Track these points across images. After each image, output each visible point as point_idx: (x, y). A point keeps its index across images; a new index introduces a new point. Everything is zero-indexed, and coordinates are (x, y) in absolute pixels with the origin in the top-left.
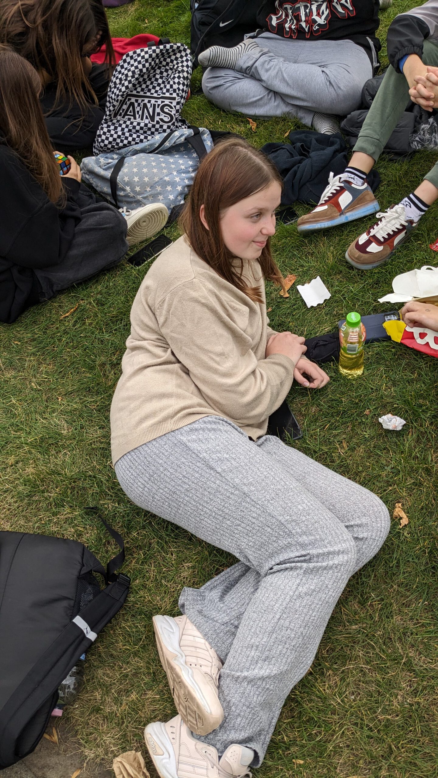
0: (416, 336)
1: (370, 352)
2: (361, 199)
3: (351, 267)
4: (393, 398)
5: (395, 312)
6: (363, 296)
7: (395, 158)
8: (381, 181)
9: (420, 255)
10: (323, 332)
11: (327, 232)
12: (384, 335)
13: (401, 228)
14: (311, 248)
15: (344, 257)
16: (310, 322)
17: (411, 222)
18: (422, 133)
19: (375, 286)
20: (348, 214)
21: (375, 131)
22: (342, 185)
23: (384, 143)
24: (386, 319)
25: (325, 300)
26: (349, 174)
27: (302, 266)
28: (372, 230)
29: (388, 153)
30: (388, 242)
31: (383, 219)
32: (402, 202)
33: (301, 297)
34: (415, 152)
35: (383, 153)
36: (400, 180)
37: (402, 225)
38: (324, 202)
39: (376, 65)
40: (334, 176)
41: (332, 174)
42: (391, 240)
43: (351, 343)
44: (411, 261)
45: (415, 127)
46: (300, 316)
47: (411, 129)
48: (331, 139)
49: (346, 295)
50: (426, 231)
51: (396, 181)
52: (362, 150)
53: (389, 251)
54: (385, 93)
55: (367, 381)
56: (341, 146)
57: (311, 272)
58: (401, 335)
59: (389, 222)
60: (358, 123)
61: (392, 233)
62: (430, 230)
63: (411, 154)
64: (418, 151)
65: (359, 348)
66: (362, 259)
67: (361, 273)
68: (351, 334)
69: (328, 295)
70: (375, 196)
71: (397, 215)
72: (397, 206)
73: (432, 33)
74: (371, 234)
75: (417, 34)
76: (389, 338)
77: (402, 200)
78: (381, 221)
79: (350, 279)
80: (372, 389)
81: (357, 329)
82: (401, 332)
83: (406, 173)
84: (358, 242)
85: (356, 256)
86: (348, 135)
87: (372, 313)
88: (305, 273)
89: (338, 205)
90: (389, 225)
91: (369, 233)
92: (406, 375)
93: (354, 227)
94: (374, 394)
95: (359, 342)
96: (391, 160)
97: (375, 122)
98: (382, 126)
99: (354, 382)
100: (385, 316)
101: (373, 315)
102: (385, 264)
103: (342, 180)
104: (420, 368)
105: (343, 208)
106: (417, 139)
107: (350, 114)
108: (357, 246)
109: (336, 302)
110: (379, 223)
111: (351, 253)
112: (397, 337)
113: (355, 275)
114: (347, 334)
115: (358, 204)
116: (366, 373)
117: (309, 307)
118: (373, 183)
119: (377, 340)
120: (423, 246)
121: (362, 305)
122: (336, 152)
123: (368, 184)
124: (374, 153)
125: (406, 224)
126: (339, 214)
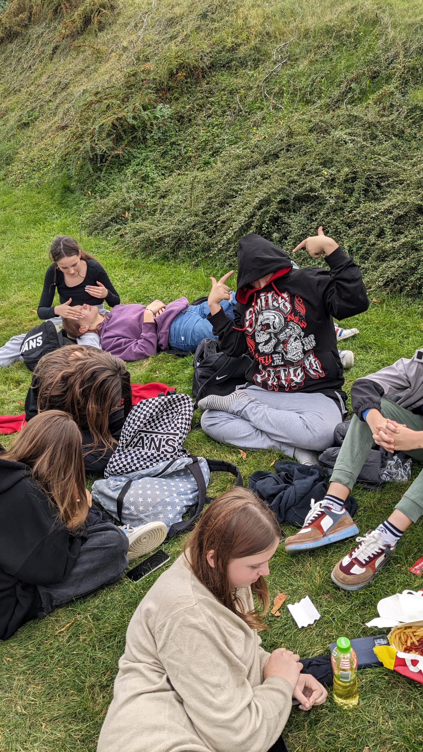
0: (409, 663)
1: (363, 679)
2: (341, 522)
3: (338, 588)
4: (391, 733)
5: (384, 635)
6: (351, 617)
7: (368, 487)
8: (357, 507)
9: (400, 578)
10: (316, 655)
11: (312, 552)
12: (374, 661)
13: (380, 551)
14: (299, 567)
15: (330, 578)
16: (302, 643)
17: (389, 546)
18: (389, 467)
19: (362, 607)
20: (330, 536)
21: (347, 466)
22: (323, 510)
23: (356, 475)
24: (376, 643)
25: (315, 621)
26: (329, 501)
27: (291, 585)
28: (353, 553)
29: (362, 483)
30: (370, 564)
31: (362, 543)
32: (378, 528)
33: (292, 616)
34: (385, 483)
35: (357, 482)
36: (375, 507)
37: (380, 549)
38: (307, 525)
39: (344, 412)
40: (315, 502)
41: (313, 501)
42: (372, 563)
43: (344, 670)
44: (393, 584)
45: (382, 462)
46: (291, 637)
47: (379, 464)
48: (311, 470)
49: (335, 616)
50: (404, 555)
51: (371, 508)
52: (338, 481)
53: (371, 573)
54: (352, 436)
55: (363, 713)
56: (320, 476)
57: (300, 591)
58: (393, 662)
59: (368, 546)
60: (334, 457)
61: (372, 556)
62: (407, 554)
63: (381, 484)
64: (388, 482)
65: (352, 675)
66: (347, 580)
67: (348, 594)
68: (342, 660)
69: (318, 616)
70: (354, 520)
71: (375, 540)
72: (373, 532)
73: (386, 392)
74: (353, 557)
75: (375, 394)
76: (381, 665)
77: (378, 526)
78: (361, 545)
79: (338, 600)
80: (369, 722)
81: (348, 655)
82: (393, 658)
83: (380, 501)
84: (341, 564)
85: (341, 577)
86: (325, 467)
87: (361, 636)
88: (294, 592)
89: (320, 528)
90: (368, 549)
91: (351, 555)
92: (402, 707)
93: (337, 548)
94: (372, 729)
95: (351, 669)
96: (365, 489)
97: (346, 458)
98: (353, 461)
99: (350, 714)
100: (374, 639)
101: (362, 639)
102: (370, 586)
103: (322, 506)
104: (415, 699)
105: (325, 530)
106: (385, 472)
107: (325, 450)
108: (342, 568)
109: (326, 622)
110: (359, 546)
111: (336, 574)
112: (390, 664)
113: (341, 596)
114: (338, 659)
115: (339, 527)
116: (362, 703)
117: (300, 627)
118: (351, 509)
119: (369, 666)
120: (403, 569)
121: (351, 627)
122: (315, 481)
123: (347, 509)
124: (348, 483)
125: (384, 548)
126: (322, 536)
